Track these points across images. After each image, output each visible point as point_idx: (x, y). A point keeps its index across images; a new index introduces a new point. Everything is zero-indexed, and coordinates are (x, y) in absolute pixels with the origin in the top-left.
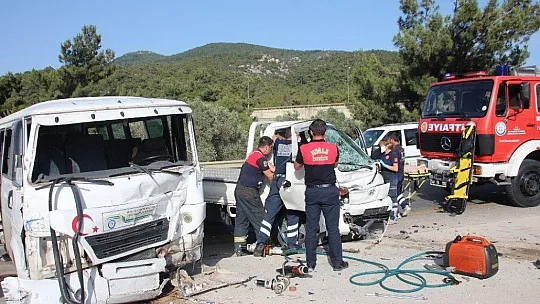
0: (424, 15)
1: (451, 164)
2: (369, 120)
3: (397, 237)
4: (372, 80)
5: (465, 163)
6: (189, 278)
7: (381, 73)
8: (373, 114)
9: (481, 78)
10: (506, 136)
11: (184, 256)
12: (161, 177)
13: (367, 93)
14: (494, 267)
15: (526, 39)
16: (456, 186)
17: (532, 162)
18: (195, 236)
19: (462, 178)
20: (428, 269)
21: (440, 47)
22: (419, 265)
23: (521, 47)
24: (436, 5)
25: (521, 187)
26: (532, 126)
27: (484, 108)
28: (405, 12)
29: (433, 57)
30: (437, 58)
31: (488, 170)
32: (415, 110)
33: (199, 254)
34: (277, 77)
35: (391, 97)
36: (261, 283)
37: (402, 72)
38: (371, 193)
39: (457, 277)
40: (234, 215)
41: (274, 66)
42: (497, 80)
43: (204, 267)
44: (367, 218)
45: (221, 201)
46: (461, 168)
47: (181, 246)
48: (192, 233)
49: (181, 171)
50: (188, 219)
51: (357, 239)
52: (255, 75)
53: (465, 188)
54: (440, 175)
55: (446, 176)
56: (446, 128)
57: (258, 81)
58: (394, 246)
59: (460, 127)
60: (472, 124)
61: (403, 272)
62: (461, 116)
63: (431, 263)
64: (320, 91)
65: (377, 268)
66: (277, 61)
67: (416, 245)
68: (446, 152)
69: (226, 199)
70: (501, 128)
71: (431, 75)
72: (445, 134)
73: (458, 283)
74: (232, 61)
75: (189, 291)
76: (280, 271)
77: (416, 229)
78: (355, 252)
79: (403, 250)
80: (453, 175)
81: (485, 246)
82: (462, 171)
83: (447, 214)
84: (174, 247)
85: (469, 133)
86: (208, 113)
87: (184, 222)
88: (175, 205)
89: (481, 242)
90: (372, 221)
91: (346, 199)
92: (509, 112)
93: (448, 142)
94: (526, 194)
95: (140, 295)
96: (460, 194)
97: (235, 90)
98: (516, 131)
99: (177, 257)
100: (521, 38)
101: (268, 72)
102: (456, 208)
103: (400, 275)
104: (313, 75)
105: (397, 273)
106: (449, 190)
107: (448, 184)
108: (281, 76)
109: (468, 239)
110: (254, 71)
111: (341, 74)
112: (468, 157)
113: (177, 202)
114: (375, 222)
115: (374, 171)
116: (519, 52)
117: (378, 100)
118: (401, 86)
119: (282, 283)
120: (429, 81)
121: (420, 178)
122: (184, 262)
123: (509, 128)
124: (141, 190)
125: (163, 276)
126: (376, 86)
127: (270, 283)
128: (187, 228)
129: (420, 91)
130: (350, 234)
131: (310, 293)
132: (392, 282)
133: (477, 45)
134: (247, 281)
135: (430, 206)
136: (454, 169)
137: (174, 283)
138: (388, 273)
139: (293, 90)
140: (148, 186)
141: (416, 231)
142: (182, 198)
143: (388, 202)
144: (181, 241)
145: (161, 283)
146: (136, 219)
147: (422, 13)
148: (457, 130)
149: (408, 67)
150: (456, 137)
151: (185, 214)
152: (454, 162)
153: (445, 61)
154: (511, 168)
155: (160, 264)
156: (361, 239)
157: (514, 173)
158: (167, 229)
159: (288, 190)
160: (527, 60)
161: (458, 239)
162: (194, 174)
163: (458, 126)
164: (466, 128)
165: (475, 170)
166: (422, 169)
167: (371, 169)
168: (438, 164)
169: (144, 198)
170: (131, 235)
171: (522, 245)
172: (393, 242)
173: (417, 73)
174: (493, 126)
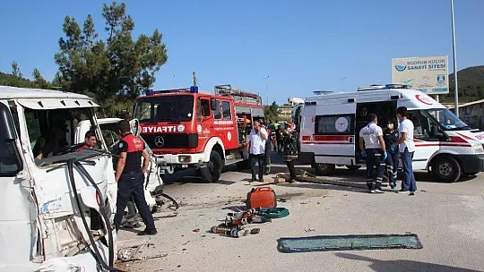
0: (85, 40)
10: (202, 134)
17: (215, 152)
23: (150, 73)
24: (95, 33)
26: (213, 127)
27: (189, 115)
28: (68, 34)
42: (195, 96)
56: (159, 130)
59: (172, 129)
62: (171, 120)
68: (159, 148)
70: (199, 129)
72: (159, 134)
75: (125, 256)
89: (268, 190)
92: (202, 118)
93: (162, 141)
98: (206, 131)
147: (83, 38)
148: (170, 131)
154: (206, 156)
157: (208, 160)
160: (154, 84)
161: (253, 190)
163: (170, 128)
174: (195, 127)
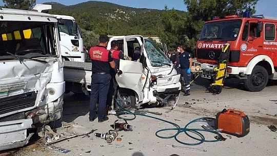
1: (214, 66)
2: (169, 43)
3: (184, 106)
4: (171, 22)
5: (223, 66)
6: (51, 131)
7: (177, 18)
8: (171, 40)
9: (235, 18)
10: (246, 52)
11: (48, 117)
12: (30, 63)
13: (168, 28)
14: (247, 130)
15: (255, 3)
16: (217, 78)
17: (260, 67)
18: (56, 104)
19: (221, 74)
20: (205, 129)
21: (209, 5)
22: (198, 125)
25: (253, 80)
26: (261, 47)
27: (235, 36)
29: (205, 10)
30: (207, 11)
31: (236, 70)
32: (193, 38)
33: (59, 115)
34: (124, 21)
35: (182, 32)
36: (98, 135)
37: (188, 18)
38: (170, 79)
39: (224, 135)
40: (90, 90)
41: (122, 15)
42: (244, 19)
43: (63, 123)
44: (166, 94)
45: (82, 81)
46: (220, 68)
47: (46, 111)
48: (54, 102)
49: (47, 60)
50: (52, 92)
51: (160, 106)
52: (113, 19)
53: (221, 80)
54: (208, 72)
55: (211, 73)
56: (212, 46)
57: (114, 22)
58: (182, 111)
59: (221, 46)
60: (228, 45)
61: (189, 130)
62: (222, 40)
63: (206, 124)
64: (144, 29)
65: (173, 127)
66: (124, 12)
67: (195, 111)
68: (212, 59)
69: (85, 80)
70: (244, 47)
71: (203, 20)
72: (212, 49)
73: (224, 139)
74: (101, 11)
75: (49, 141)
76: (112, 126)
77: (194, 102)
78: (159, 114)
79: (188, 115)
80: (215, 73)
81: (243, 117)
82: (221, 70)
83: (211, 94)
84: (41, 111)
85: (226, 49)
86: (84, 35)
87: (49, 94)
88: (42, 83)
89: (240, 114)
90: (169, 96)
91: (155, 83)
92: (249, 38)
93: (213, 54)
94: (255, 84)
95: (10, 145)
96: (219, 83)
97: (102, 26)
98: (252, 50)
99: (43, 117)
100: (252, 3)
101: (120, 18)
102: (216, 90)
103: (187, 132)
104: (142, 21)
105: (185, 130)
106: (213, 81)
107: (212, 77)
108: (126, 20)
109: (231, 112)
110: (112, 17)
111: (155, 21)
112: (225, 63)
113: (44, 81)
114: (171, 96)
115: (172, 67)
116: (250, 10)
117: (174, 32)
118: (187, 26)
119: (112, 136)
120: (202, 23)
121: (196, 73)
122: (48, 121)
123: (248, 48)
124: (14, 72)
125: (29, 131)
126: (173, 25)
127: (104, 136)
128: (51, 98)
129: (196, 28)
130: (157, 103)
131: (130, 143)
132: (182, 136)
133: (229, 5)
134: (90, 133)
135: (201, 89)
136: (216, 69)
137: (40, 134)
138: (180, 130)
139: (131, 28)
140: (20, 69)
141: (195, 103)
142: (48, 78)
143: (179, 85)
144: (46, 107)
145: (27, 136)
146: (9, 92)
148: (219, 47)
149: (191, 15)
150: (218, 52)
151: (50, 89)
152: (216, 66)
153: (211, 13)
154: (248, 70)
155: (28, 123)
156: (163, 106)
157: (250, 73)
158: (35, 99)
159: (120, 76)
161: (225, 111)
162: (57, 63)
163: (220, 45)
164: (224, 47)
165: (228, 70)
166: (198, 68)
167: (170, 66)
168: (206, 66)
169: (17, 77)
170: (5, 103)
171: (259, 115)
172: (182, 109)
173: (196, 19)
174: (239, 46)
